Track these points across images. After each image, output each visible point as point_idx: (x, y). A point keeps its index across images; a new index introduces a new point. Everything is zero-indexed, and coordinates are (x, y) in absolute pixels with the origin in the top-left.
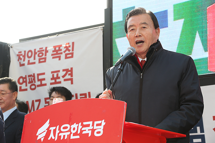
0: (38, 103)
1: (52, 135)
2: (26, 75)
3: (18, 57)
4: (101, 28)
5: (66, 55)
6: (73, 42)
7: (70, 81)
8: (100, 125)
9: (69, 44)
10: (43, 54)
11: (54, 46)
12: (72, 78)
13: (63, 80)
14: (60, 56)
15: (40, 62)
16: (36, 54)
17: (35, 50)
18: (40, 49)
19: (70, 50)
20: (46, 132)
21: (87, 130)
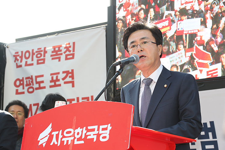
0: (36, 107)
1: (54, 140)
2: (23, 77)
3: (15, 58)
4: (104, 27)
5: (67, 56)
6: (74, 42)
7: (71, 84)
8: (106, 129)
9: (69, 44)
10: (41, 55)
11: (53, 47)
12: (74, 81)
13: (63, 83)
14: (60, 57)
15: (38, 63)
16: (34, 55)
17: (33, 50)
18: (38, 49)
19: (71, 51)
20: (48, 137)
21: (92, 135)
